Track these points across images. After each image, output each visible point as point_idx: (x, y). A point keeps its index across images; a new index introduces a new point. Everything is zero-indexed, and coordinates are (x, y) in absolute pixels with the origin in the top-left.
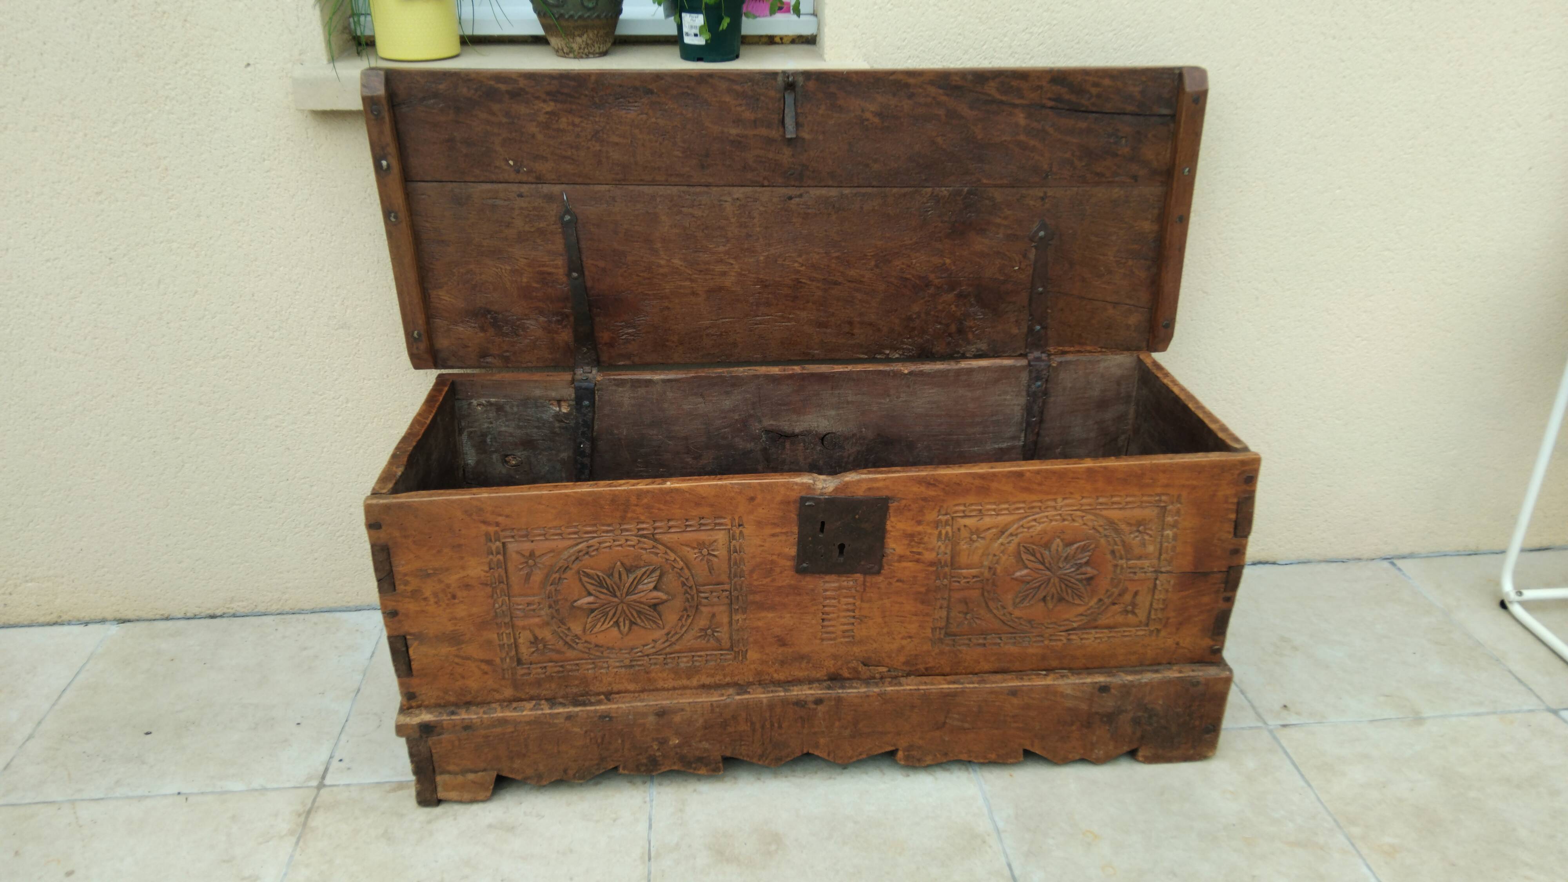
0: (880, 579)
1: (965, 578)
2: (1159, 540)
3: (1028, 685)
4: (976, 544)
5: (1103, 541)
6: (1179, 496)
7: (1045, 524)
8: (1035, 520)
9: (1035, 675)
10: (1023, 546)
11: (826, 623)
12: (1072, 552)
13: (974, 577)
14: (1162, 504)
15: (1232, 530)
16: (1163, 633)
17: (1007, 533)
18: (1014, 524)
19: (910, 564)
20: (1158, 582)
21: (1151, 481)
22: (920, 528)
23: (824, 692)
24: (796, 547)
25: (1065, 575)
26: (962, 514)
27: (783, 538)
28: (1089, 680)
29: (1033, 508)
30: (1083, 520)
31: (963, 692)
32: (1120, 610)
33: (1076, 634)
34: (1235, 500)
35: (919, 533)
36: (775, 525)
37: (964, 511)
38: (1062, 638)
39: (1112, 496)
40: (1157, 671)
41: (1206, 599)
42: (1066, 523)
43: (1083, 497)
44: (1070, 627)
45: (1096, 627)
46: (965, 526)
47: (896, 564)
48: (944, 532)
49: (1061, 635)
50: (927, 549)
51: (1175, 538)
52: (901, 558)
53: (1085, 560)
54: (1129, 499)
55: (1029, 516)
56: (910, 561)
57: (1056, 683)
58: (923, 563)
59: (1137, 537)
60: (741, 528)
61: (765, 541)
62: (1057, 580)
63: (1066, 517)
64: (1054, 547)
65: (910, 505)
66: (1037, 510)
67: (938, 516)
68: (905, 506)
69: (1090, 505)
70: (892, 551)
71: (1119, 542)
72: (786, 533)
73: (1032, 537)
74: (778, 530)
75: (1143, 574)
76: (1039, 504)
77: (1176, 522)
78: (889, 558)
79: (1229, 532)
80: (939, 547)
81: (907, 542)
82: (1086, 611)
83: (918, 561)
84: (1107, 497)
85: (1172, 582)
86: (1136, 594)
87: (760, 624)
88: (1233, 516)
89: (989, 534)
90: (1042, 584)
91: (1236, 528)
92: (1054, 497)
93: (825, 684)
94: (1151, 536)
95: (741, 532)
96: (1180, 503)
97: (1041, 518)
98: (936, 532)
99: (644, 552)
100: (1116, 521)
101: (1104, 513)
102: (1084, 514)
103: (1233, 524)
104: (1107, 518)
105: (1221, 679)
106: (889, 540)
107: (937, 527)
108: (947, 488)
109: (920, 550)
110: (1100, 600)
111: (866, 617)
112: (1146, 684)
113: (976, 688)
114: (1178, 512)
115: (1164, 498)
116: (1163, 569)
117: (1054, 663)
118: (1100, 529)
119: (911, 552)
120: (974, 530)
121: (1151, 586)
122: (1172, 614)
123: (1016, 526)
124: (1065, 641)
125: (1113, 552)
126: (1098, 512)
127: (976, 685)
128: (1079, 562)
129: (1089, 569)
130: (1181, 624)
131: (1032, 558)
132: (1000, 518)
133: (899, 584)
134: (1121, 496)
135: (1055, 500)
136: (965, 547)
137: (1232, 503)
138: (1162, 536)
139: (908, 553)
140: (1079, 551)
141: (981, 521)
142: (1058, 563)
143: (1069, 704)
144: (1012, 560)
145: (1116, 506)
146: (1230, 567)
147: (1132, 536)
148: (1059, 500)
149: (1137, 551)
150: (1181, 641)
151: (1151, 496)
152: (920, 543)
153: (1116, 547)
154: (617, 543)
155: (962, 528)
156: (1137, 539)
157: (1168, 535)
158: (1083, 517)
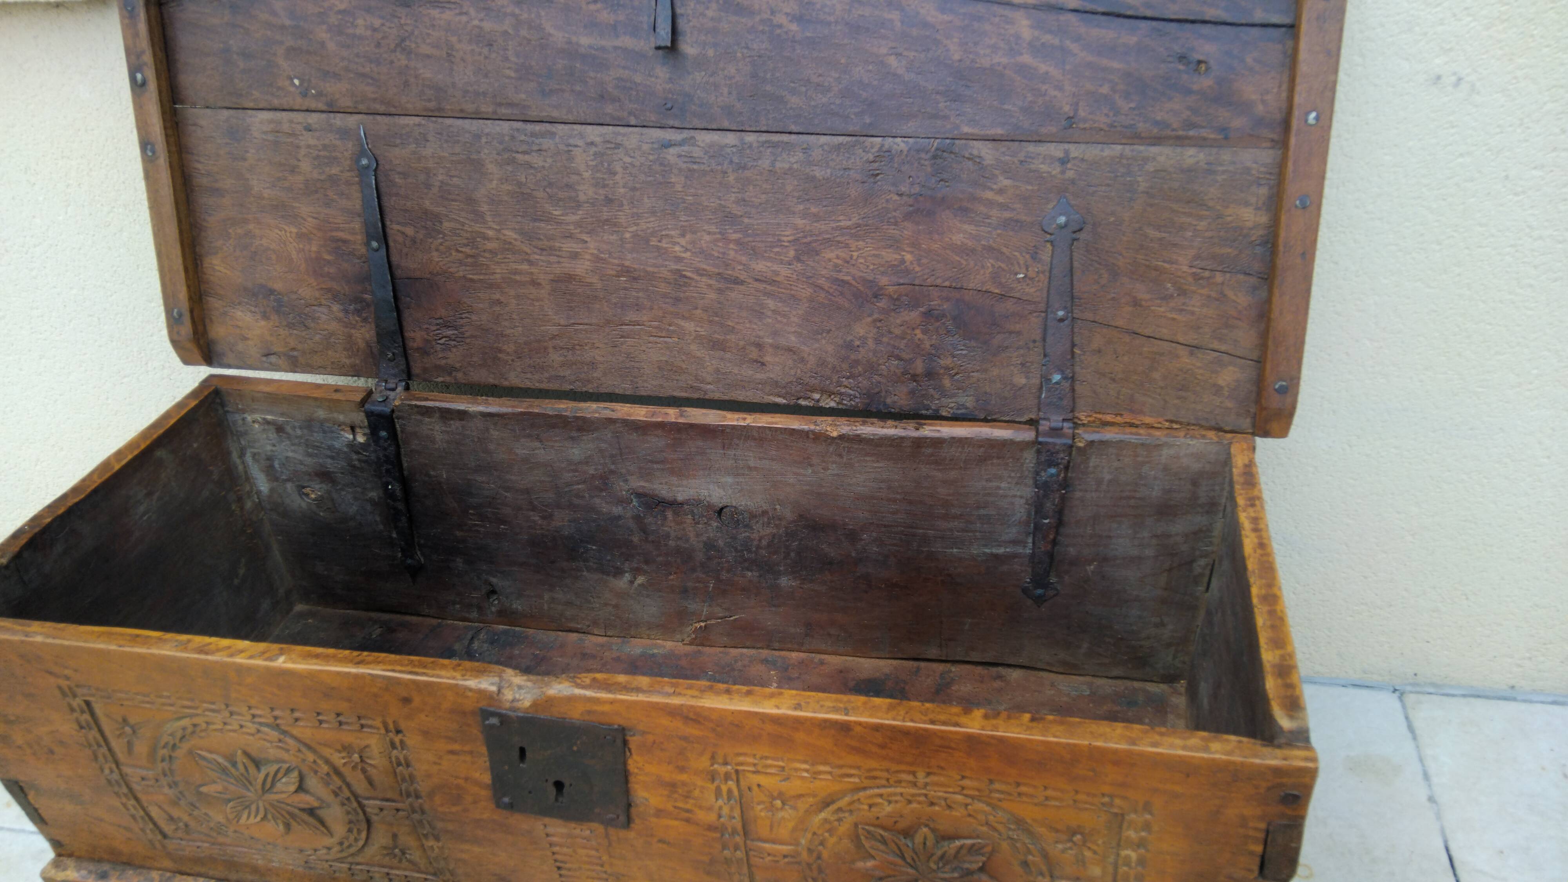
0: (631, 835)
1: (769, 855)
2: (1111, 859)
4: (780, 814)
5: (1005, 845)
6: (1148, 804)
7: (900, 804)
8: (881, 796)
10: (863, 829)
11: (563, 872)
12: (952, 852)
13: (785, 856)
14: (1115, 810)
15: (1256, 868)
17: (834, 807)
18: (845, 795)
19: (676, 823)
21: (1091, 774)
22: (684, 777)
24: (489, 773)
26: (751, 769)
27: (468, 758)
29: (875, 778)
30: (966, 808)
34: (1263, 826)
35: (684, 784)
36: (453, 740)
37: (755, 765)
39: (1018, 784)
42: (937, 808)
43: (963, 777)
46: (759, 785)
47: (654, 820)
48: (724, 788)
50: (700, 808)
51: (1141, 862)
52: (660, 813)
53: (975, 866)
54: (1049, 793)
55: (871, 787)
56: (677, 819)
58: (697, 824)
59: (1071, 848)
60: (400, 736)
61: (440, 758)
63: (935, 801)
64: (918, 839)
65: (662, 743)
66: (884, 782)
67: (712, 765)
68: (654, 742)
69: (979, 790)
70: (644, 801)
71: (1035, 853)
72: (471, 753)
73: (878, 818)
74: (456, 747)
76: (885, 775)
77: (1143, 839)
78: (641, 809)
79: (1250, 870)
80: (720, 808)
81: (666, 793)
83: (688, 820)
84: (1009, 784)
87: (464, 856)
88: (1259, 849)
89: (802, 805)
91: (1262, 866)
92: (912, 769)
94: (1095, 853)
95: (402, 742)
96: (1151, 813)
97: (890, 795)
98: (713, 787)
99: (268, 745)
100: (1028, 821)
101: (1006, 805)
102: (969, 801)
103: (1257, 861)
104: (1012, 814)
106: (636, 786)
107: (713, 780)
108: (719, 729)
109: (688, 806)
111: (623, 875)
114: (1147, 827)
115: (1117, 801)
118: (1000, 827)
119: (675, 807)
120: (775, 794)
123: (847, 799)
125: (1025, 864)
126: (995, 802)
128: (967, 866)
131: (882, 847)
132: (818, 783)
133: (664, 845)
134: (1034, 786)
135: (914, 773)
136: (763, 814)
138: (1118, 855)
139: (672, 809)
140: (965, 851)
141: (786, 784)
142: (928, 861)
144: (846, 843)
145: (1025, 799)
147: (1060, 846)
148: (921, 775)
149: (1069, 869)
151: (1093, 795)
152: (687, 797)
153: (1030, 857)
154: (228, 727)
155: (755, 788)
156: (1070, 852)
157: (1128, 857)
158: (969, 805)
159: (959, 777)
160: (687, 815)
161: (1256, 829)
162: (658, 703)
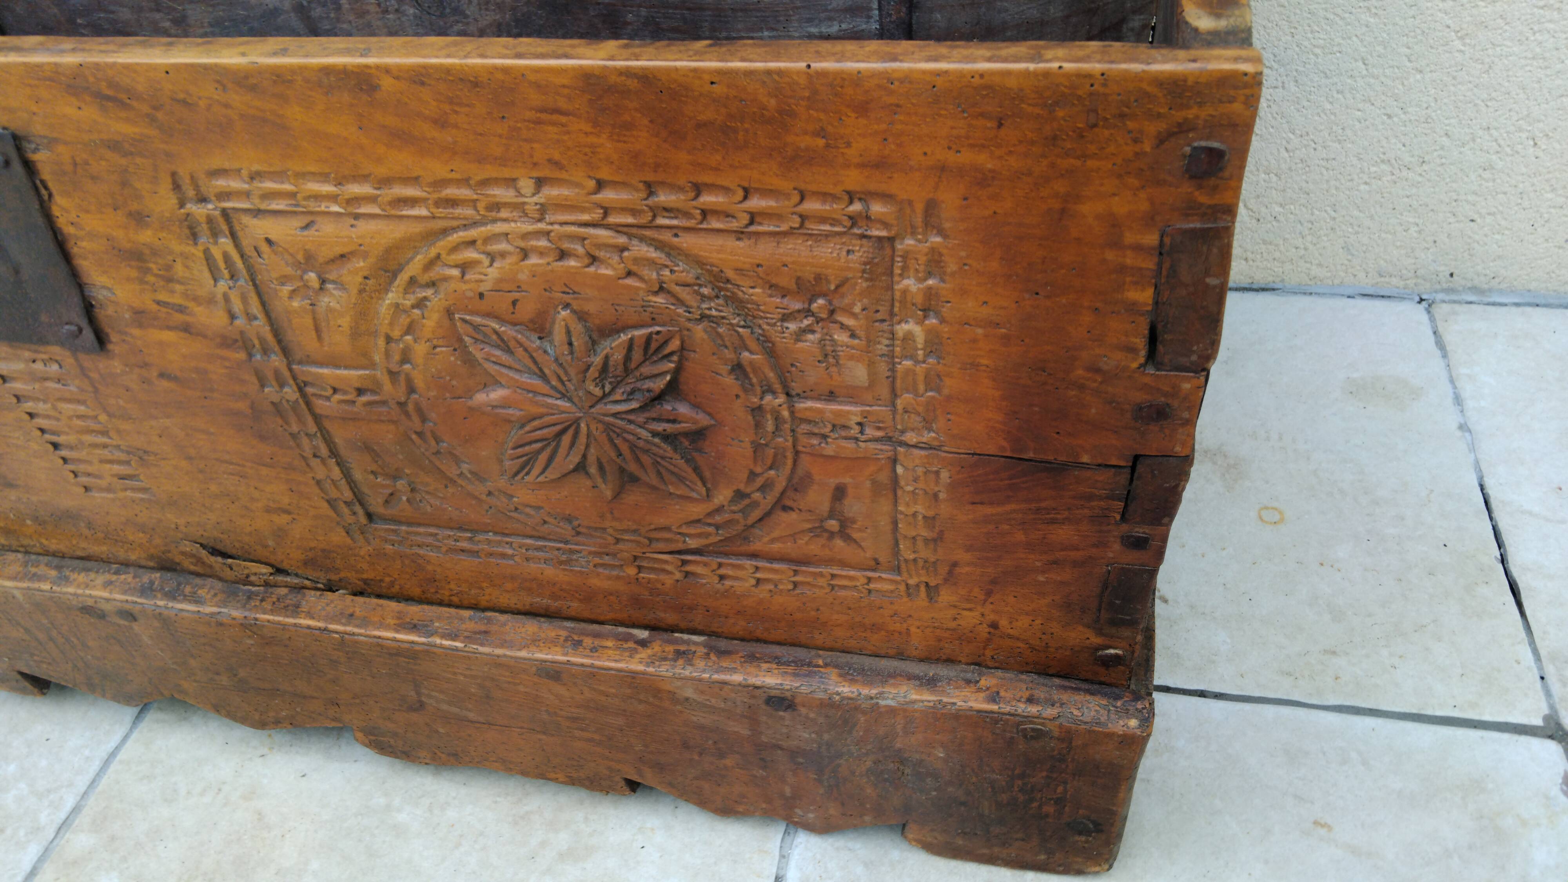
0: (117, 365)
1: (334, 390)
2: (884, 348)
3: (582, 665)
4: (324, 302)
5: (699, 331)
6: (931, 207)
7: (509, 260)
8: (472, 244)
9: (619, 638)
10: (464, 321)
12: (618, 356)
13: (360, 392)
14: (877, 232)
15: (1141, 343)
16: (946, 597)
17: (403, 278)
18: (416, 251)
19: (171, 336)
20: (900, 470)
21: (821, 142)
22: (146, 236)
23: (130, 598)
25: (615, 415)
26: (245, 204)
28: (737, 678)
29: (453, 203)
30: (622, 259)
31: (428, 653)
32: (808, 526)
33: (706, 564)
34: (1151, 239)
35: (152, 250)
37: (248, 195)
38: (669, 568)
39: (698, 189)
40: (931, 683)
41: (1063, 534)
42: (572, 263)
43: (600, 185)
44: (680, 546)
45: (754, 556)
46: (269, 241)
47: (137, 332)
48: (218, 254)
49: (666, 562)
50: (196, 300)
51: (934, 345)
52: (141, 317)
53: (659, 384)
54: (756, 203)
55: (454, 229)
56: (169, 328)
57: (651, 670)
58: (204, 335)
59: (810, 330)
62: (597, 431)
63: (565, 246)
64: (559, 335)
65: (86, 162)
66: (468, 212)
67: (181, 203)
68: (75, 163)
69: (634, 212)
70: (105, 292)
71: (753, 345)
73: (482, 295)
75: (850, 445)
76: (467, 193)
77: (933, 295)
78: (111, 311)
79: (1132, 350)
80: (226, 297)
81: (133, 273)
82: (709, 515)
83: (186, 329)
84: (681, 189)
85: (945, 475)
86: (840, 493)
88: (1144, 296)
89: (350, 277)
90: (563, 431)
91: (1153, 339)
92: (507, 173)
94: (853, 336)
96: (942, 232)
97: (488, 240)
98: (198, 252)
100: (730, 274)
101: (686, 241)
102: (622, 240)
103: (1142, 324)
104: (700, 263)
105: (1110, 735)
106: (83, 262)
107: (194, 237)
109: (177, 299)
110: (739, 495)
112: (892, 711)
113: (457, 649)
114: (936, 264)
115: (877, 208)
116: (911, 437)
117: (670, 618)
118: (684, 293)
119: (158, 302)
120: (302, 258)
121: (884, 477)
122: (961, 556)
123: (420, 260)
124: (678, 575)
125: (738, 368)
126: (666, 236)
127: (459, 645)
128: (648, 384)
129: (683, 409)
130: (996, 581)
131: (506, 359)
132: (362, 226)
133: (175, 385)
134: (726, 190)
136: (295, 304)
137: (1141, 248)
138: (892, 336)
139: (154, 307)
140: (637, 355)
141: (311, 232)
142: (584, 380)
143: (699, 717)
144: (449, 355)
145: (716, 224)
146: (1136, 458)
147: (792, 326)
148: (526, 186)
149: (814, 375)
150: (1003, 622)
151: (834, 198)
152: (169, 279)
153: (746, 355)
155: (264, 248)
156: (810, 337)
157: (908, 337)
158: (623, 249)
159: (592, 184)
160: (179, 318)
161: (1138, 248)
162: (39, 66)
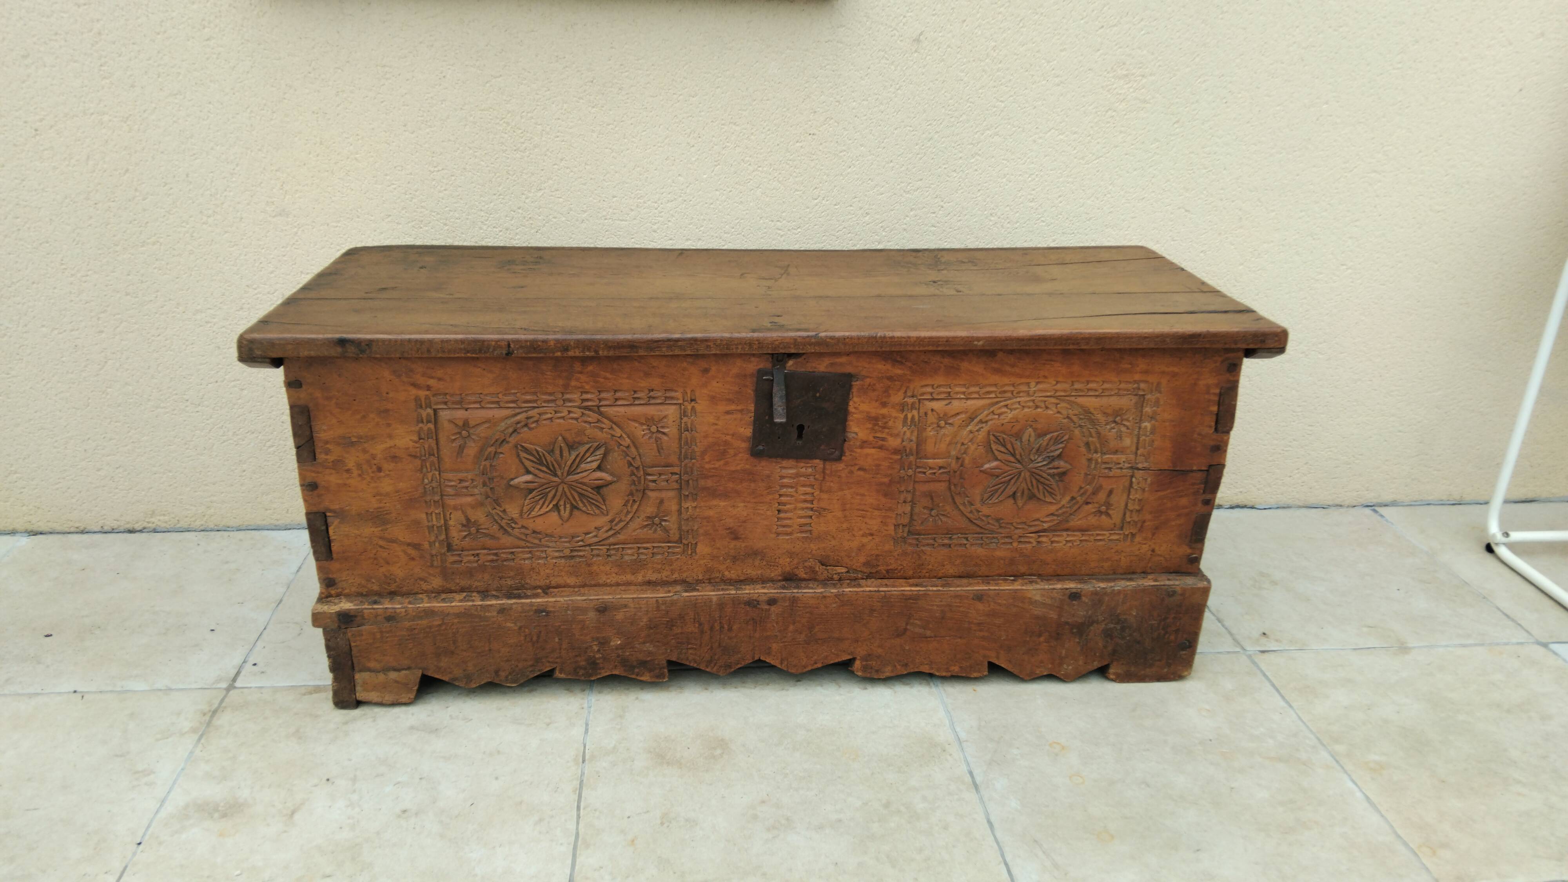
0: (841, 466)
1: (930, 468)
2: (1136, 432)
3: (995, 590)
4: (943, 431)
5: (1077, 432)
6: (1159, 384)
7: (1018, 410)
8: (1006, 406)
9: (1002, 580)
10: (993, 435)
11: (782, 515)
12: (1045, 444)
13: (940, 468)
14: (1141, 393)
15: (1213, 424)
16: (1138, 539)
17: (976, 421)
18: (984, 409)
19: (873, 451)
20: (1134, 480)
21: (1130, 366)
22: (884, 411)
23: (779, 591)
24: (752, 427)
25: (1036, 468)
26: (929, 397)
27: (739, 416)
28: (1059, 586)
29: (1005, 392)
30: (1056, 408)
31: (925, 595)
32: (1094, 510)
33: (1047, 536)
34: (1217, 391)
35: (884, 417)
36: (730, 401)
37: (931, 394)
38: (1031, 540)
39: (1088, 382)
40: (1131, 580)
41: (1184, 501)
42: (1039, 410)
43: (1057, 382)
44: (1040, 528)
45: (1067, 530)
46: (932, 410)
47: (859, 450)
48: (910, 416)
49: (1031, 537)
50: (891, 435)
51: (1153, 431)
52: (864, 444)
53: (1058, 452)
54: (1106, 386)
55: (1001, 402)
56: (874, 448)
57: (1024, 588)
58: (887, 450)
59: (1114, 428)
60: (693, 404)
61: (718, 418)
62: (1028, 474)
63: (1039, 404)
64: (1025, 437)
65: (874, 385)
66: (1009, 395)
67: (904, 398)
68: (869, 385)
69: (1065, 391)
70: (854, 435)
71: (1094, 435)
72: (741, 411)
73: (1003, 424)
74: (733, 407)
75: (1119, 471)
76: (1011, 388)
77: (1155, 413)
78: (851, 443)
79: (1210, 427)
80: (905, 432)
81: (870, 426)
82: (1057, 510)
83: (881, 448)
84: (1083, 383)
85: (1149, 480)
86: (1111, 492)
87: (711, 513)
88: (1215, 409)
89: (957, 420)
90: (1012, 479)
91: (1217, 422)
92: (1028, 381)
93: (780, 584)
94: (1128, 429)
95: (693, 408)
96: (1160, 392)
97: (1012, 404)
98: (902, 416)
99: (587, 426)
100: (1092, 410)
101: (1080, 400)
102: (1058, 401)
103: (1214, 417)
104: (1082, 407)
105: (1199, 589)
106: (851, 423)
107: (903, 411)
108: (914, 367)
109: (884, 435)
110: (1073, 498)
111: (825, 509)
112: (1119, 592)
113: (939, 591)
114: (1157, 403)
115: (1142, 385)
116: (1140, 466)
117: (1023, 569)
118: (1075, 418)
119: (874, 437)
120: (941, 415)
121: (1127, 484)
122: (1148, 517)
123: (986, 412)
124: (1035, 544)
125: (1087, 444)
126: (1073, 399)
127: (941, 588)
128: (1052, 454)
129: (1062, 463)
130: (1157, 528)
131: (1003, 449)
132: (969, 402)
133: (861, 473)
134: (1098, 382)
135: (1028, 384)
136: (931, 434)
137: (1214, 394)
138: (1140, 428)
139: (871, 439)
140: (1052, 441)
141: (949, 406)
142: (1029, 454)
143: (1037, 611)
144: (981, 450)
145: (1091, 393)
146: (1210, 466)
147: (1108, 427)
148: (1033, 384)
149: (1113, 444)
150: (1157, 549)
151: (1130, 383)
152: (884, 428)
153: (1091, 439)
154: (559, 415)
155: (930, 412)
156: (1113, 430)
157: (1146, 427)
158: (1057, 404)
159: (1055, 382)
160: (881, 443)
